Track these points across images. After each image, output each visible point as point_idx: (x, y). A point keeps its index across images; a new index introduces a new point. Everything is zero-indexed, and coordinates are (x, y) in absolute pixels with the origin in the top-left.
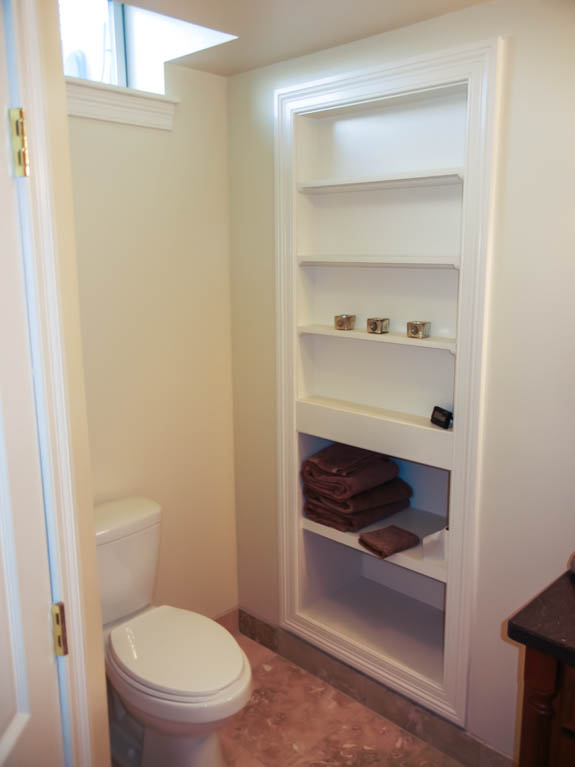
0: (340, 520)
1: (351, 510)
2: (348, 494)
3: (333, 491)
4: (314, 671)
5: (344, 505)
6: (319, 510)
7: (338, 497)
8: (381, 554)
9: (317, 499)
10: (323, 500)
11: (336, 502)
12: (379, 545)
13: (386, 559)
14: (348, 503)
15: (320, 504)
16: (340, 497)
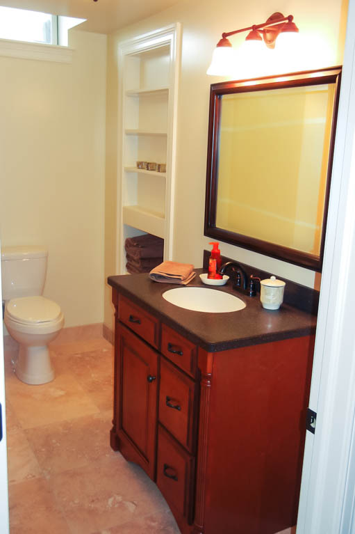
0: (137, 271)
1: (139, 265)
2: (139, 257)
3: (134, 255)
11: (136, 261)
14: (139, 261)
15: (131, 263)
16: (135, 258)
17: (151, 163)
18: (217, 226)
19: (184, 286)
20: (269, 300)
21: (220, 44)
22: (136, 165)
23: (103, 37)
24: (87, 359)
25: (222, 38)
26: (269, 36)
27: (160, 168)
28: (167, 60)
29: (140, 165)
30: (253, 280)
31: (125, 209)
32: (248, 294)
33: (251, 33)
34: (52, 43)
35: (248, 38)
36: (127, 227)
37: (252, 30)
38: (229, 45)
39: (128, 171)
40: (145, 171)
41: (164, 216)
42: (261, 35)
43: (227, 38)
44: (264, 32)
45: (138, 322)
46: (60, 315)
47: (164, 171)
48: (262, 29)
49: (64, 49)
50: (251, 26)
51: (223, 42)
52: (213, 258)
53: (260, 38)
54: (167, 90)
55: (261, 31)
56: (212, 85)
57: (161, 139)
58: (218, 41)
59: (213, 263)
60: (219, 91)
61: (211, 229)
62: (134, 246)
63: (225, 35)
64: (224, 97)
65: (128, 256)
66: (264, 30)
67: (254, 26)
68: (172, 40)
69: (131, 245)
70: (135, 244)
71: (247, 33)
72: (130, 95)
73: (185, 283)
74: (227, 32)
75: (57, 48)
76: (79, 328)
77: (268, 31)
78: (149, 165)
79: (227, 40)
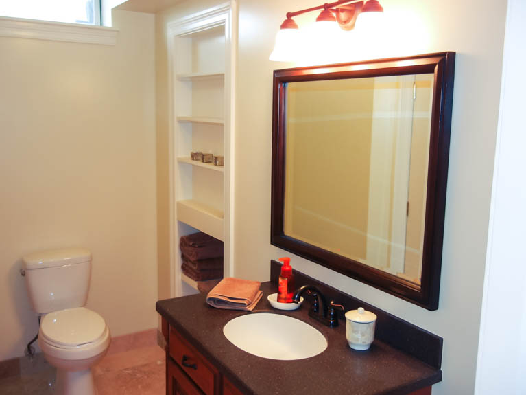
1: (196, 267)
2: (196, 258)
3: (191, 256)
5: (195, 265)
9: (187, 261)
11: (192, 263)
14: (196, 263)
15: (188, 264)
16: (192, 259)
17: (207, 155)
18: (285, 234)
19: (249, 312)
20: (357, 339)
21: (284, 26)
22: (190, 156)
23: (151, 17)
24: (139, 375)
25: (286, 18)
26: (343, 16)
27: (218, 160)
28: (221, 40)
29: (194, 156)
30: (334, 308)
31: (178, 204)
32: (328, 325)
33: (322, 13)
34: (95, 23)
35: (319, 19)
36: (182, 225)
37: (323, 9)
38: (295, 26)
39: (181, 163)
40: (199, 163)
41: (223, 215)
42: (334, 15)
43: (293, 18)
44: (337, 11)
45: (193, 367)
46: (105, 330)
47: (222, 164)
48: (334, 8)
49: (108, 30)
50: (322, 4)
51: (288, 23)
52: (283, 277)
53: (333, 18)
54: (223, 75)
55: (333, 10)
56: (275, 72)
57: (217, 129)
58: (282, 22)
59: (283, 282)
60: (283, 79)
61: (278, 237)
62: (189, 245)
63: (289, 15)
64: (290, 86)
65: (183, 256)
66: (337, 9)
67: (326, 4)
68: (227, 21)
69: (186, 245)
70: (191, 244)
71: (318, 12)
72: (182, 79)
73: (251, 309)
74: (292, 11)
75: (101, 29)
76: (130, 336)
77: (343, 10)
78: (205, 157)
79: (292, 21)
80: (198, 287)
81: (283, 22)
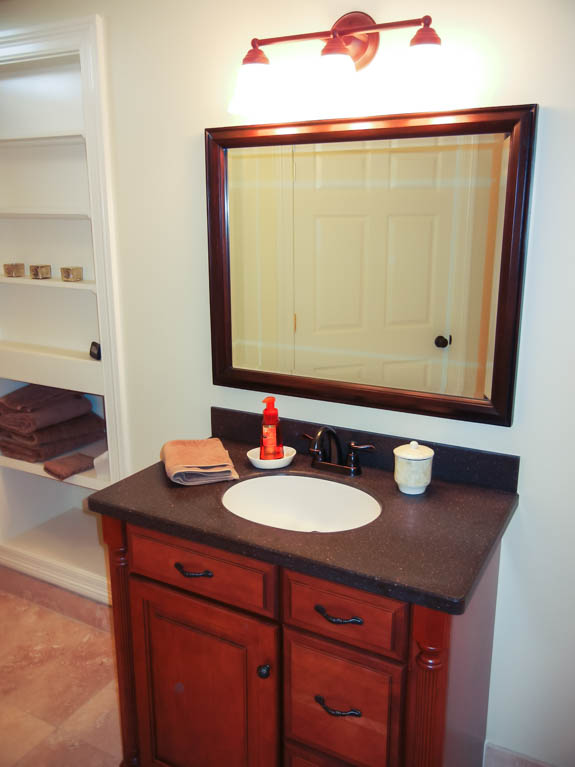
0: (28, 452)
1: (35, 442)
2: (33, 428)
3: (20, 426)
4: (20, 594)
5: (31, 438)
6: (11, 446)
7: (25, 431)
8: (61, 477)
9: (10, 437)
10: (14, 437)
11: (24, 437)
12: (58, 469)
13: (66, 480)
14: (34, 436)
15: (11, 441)
17: (42, 267)
21: (249, 59)
25: (251, 48)
27: (70, 274)
29: (12, 270)
33: (330, 43)
35: (327, 51)
38: (265, 60)
43: (261, 48)
45: (206, 575)
51: (254, 56)
54: (82, 136)
56: (210, 131)
58: (244, 54)
59: (270, 432)
62: (18, 411)
63: (256, 43)
70: (19, 408)
73: (236, 476)
74: (260, 38)
78: (39, 270)
79: (261, 52)
80: (47, 469)
81: (246, 53)
